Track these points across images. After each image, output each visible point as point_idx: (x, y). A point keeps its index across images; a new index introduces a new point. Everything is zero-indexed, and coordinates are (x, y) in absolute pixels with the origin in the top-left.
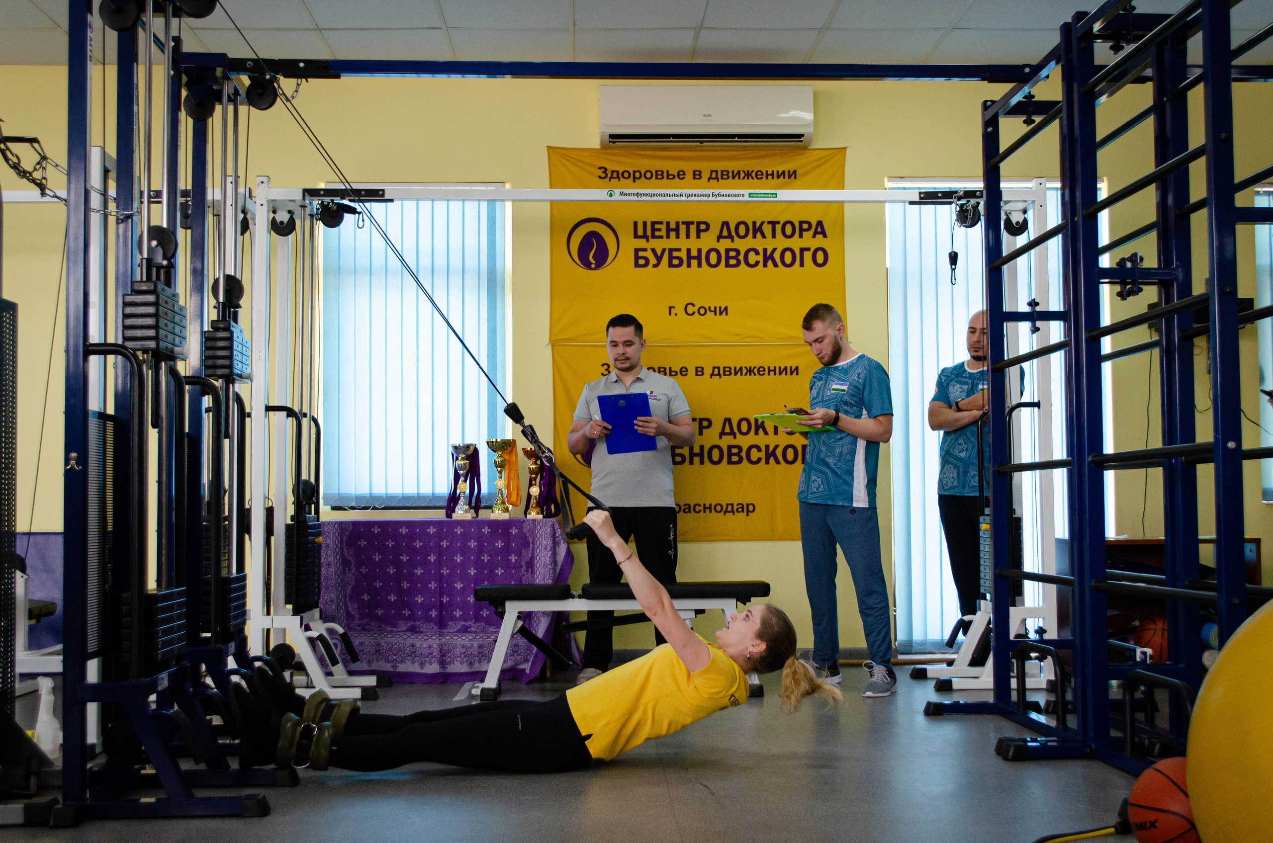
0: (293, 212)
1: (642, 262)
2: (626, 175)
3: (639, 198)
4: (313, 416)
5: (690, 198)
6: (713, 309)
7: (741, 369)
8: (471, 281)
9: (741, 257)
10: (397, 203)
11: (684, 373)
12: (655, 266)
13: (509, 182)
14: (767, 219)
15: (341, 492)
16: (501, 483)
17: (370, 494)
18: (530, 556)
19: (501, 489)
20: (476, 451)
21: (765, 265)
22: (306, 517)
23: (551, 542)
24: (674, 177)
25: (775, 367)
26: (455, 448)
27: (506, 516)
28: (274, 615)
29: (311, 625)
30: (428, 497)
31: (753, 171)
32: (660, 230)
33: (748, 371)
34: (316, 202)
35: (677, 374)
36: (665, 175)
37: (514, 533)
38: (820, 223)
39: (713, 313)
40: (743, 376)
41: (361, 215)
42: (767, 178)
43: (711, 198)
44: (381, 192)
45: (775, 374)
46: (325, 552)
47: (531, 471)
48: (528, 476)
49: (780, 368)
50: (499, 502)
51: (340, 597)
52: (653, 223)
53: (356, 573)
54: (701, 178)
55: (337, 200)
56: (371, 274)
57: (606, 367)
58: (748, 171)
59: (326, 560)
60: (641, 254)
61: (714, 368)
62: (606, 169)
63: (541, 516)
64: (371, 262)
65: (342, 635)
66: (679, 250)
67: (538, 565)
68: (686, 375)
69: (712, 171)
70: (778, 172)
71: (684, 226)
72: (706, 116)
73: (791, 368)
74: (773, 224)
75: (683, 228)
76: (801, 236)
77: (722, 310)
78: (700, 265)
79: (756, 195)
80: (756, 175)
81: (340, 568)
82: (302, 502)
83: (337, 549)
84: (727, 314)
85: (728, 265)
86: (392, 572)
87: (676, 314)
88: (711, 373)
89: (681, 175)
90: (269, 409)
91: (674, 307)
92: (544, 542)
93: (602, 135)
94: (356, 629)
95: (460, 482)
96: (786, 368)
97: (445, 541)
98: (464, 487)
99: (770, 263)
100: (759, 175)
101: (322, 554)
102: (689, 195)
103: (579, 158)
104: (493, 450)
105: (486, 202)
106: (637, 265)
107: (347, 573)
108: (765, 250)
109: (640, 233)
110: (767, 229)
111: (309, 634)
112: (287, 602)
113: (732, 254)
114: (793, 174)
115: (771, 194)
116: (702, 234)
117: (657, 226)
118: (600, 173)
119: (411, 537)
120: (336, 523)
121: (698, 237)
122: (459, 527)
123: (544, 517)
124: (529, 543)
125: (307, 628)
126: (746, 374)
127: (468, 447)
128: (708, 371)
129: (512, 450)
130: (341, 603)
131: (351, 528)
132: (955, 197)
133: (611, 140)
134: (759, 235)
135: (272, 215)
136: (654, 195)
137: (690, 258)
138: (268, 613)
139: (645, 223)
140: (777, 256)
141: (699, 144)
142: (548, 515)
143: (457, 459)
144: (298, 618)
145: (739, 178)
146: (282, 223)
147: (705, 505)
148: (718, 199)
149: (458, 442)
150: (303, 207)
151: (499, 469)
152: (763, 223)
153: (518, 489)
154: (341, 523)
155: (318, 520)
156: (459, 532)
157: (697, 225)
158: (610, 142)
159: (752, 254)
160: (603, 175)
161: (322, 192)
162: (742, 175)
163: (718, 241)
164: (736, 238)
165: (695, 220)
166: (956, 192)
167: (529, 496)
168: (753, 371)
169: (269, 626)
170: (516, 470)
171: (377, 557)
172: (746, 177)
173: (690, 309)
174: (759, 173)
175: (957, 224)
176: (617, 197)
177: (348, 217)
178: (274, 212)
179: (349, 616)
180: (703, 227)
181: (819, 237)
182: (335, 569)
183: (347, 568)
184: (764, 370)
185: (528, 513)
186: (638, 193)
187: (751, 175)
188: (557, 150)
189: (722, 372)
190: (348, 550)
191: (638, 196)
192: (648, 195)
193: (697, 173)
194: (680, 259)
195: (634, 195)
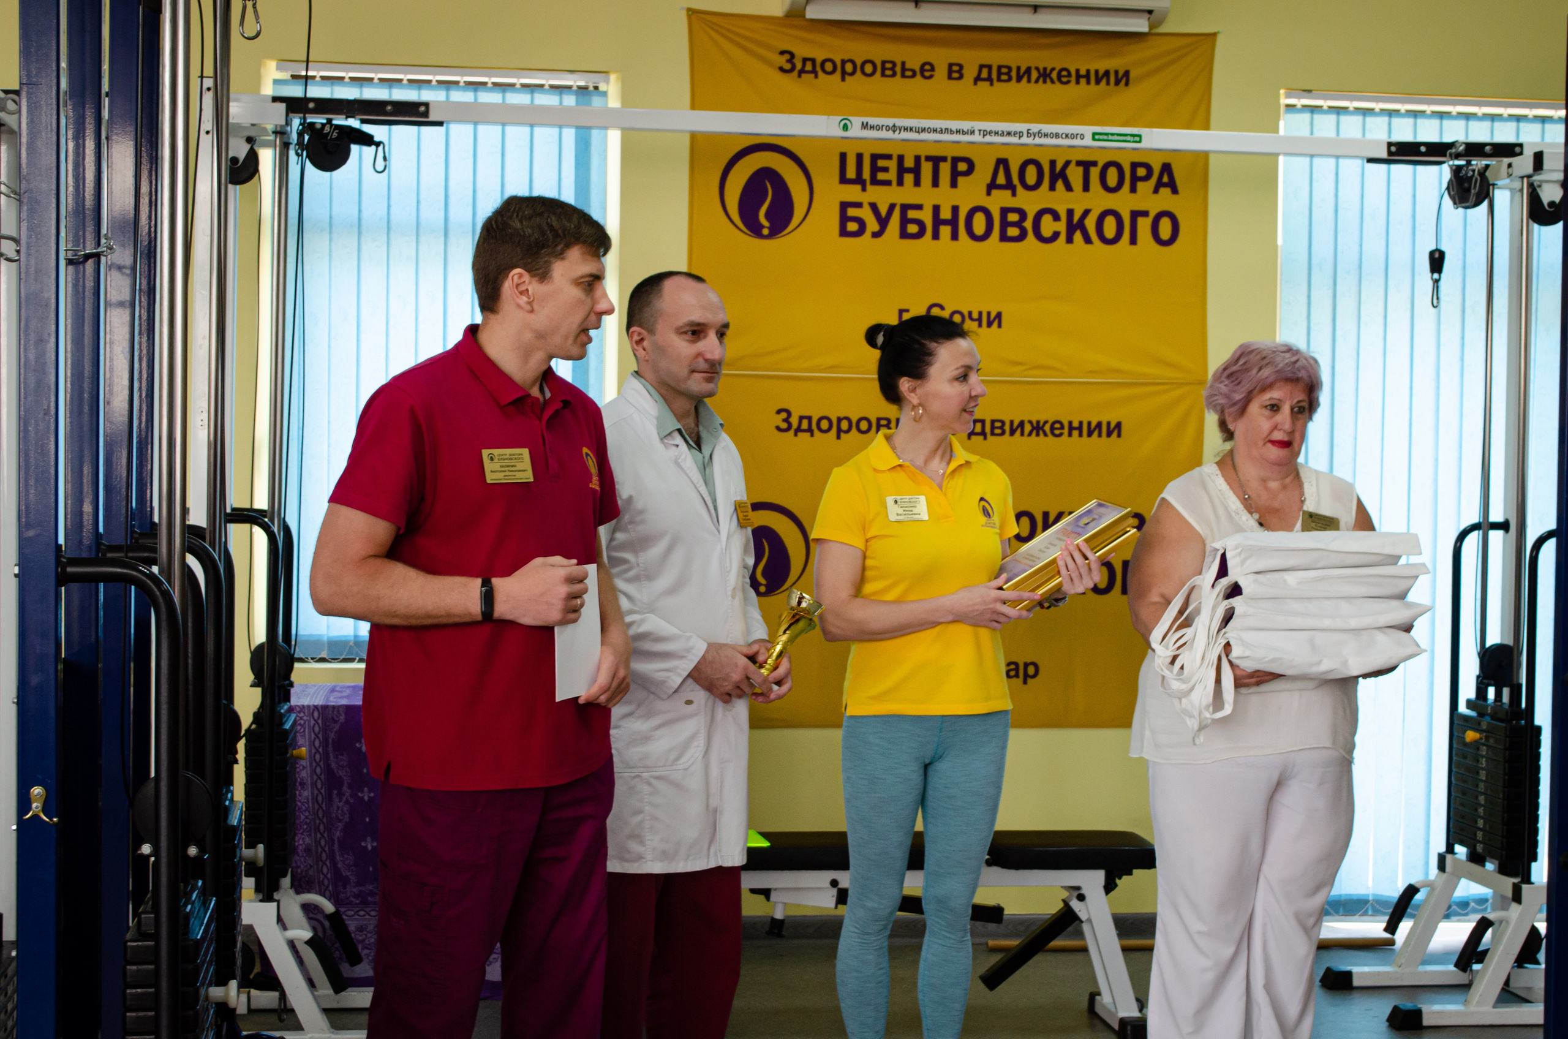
0: (257, 140)
1: (852, 227)
2: (829, 67)
3: (896, 136)
5: (988, 139)
6: (975, 316)
7: (1022, 424)
9: (1028, 224)
10: (449, 128)
12: (876, 235)
13: (616, 71)
14: (1075, 158)
21: (1070, 240)
24: (914, 75)
25: (1081, 423)
31: (1053, 69)
32: (886, 170)
33: (1033, 428)
34: (298, 122)
36: (898, 69)
38: (1167, 168)
39: (976, 323)
40: (1025, 438)
41: (381, 148)
42: (1078, 82)
43: (1025, 140)
44: (422, 109)
45: (1081, 435)
49: (1089, 423)
51: (323, 843)
52: (875, 158)
53: (351, 801)
54: (961, 77)
55: (340, 121)
57: (784, 415)
58: (1045, 69)
60: (852, 212)
62: (792, 55)
65: (330, 917)
66: (919, 207)
69: (981, 67)
70: (1097, 72)
71: (930, 164)
73: (1109, 424)
74: (1087, 165)
75: (927, 168)
76: (1133, 190)
78: (955, 236)
79: (1105, 137)
80: (1059, 77)
81: (323, 791)
83: (318, 757)
84: (1000, 326)
85: (1004, 238)
89: (926, 71)
94: (351, 903)
96: (1099, 425)
99: (1078, 236)
100: (1063, 76)
102: (985, 133)
103: (747, 33)
106: (844, 233)
107: (336, 799)
108: (1070, 213)
109: (851, 173)
110: (1075, 175)
111: (288, 934)
113: (1013, 217)
114: (1123, 78)
115: (1131, 135)
116: (961, 180)
117: (881, 163)
118: (782, 61)
120: (316, 707)
121: (954, 184)
126: (1030, 434)
130: (324, 855)
131: (342, 718)
132: (1451, 155)
134: (1060, 185)
136: (924, 130)
137: (938, 222)
139: (860, 157)
140: (1090, 223)
144: (272, 905)
145: (1029, 81)
146: (237, 159)
148: (1038, 141)
150: (281, 134)
152: (1067, 163)
154: (325, 708)
157: (952, 163)
159: (1047, 219)
160: (788, 66)
161: (311, 105)
162: (1034, 75)
163: (989, 193)
164: (1019, 189)
165: (950, 153)
166: (1451, 145)
168: (1042, 428)
172: (1041, 80)
174: (1064, 73)
175: (1447, 201)
176: (856, 131)
177: (357, 152)
179: (339, 879)
180: (962, 167)
181: (1165, 192)
182: (313, 793)
183: (335, 792)
184: (1062, 427)
186: (894, 126)
187: (1049, 75)
188: (703, 16)
189: (988, 429)
190: (337, 758)
191: (894, 131)
192: (911, 129)
193: (955, 68)
194: (921, 224)
195: (888, 128)
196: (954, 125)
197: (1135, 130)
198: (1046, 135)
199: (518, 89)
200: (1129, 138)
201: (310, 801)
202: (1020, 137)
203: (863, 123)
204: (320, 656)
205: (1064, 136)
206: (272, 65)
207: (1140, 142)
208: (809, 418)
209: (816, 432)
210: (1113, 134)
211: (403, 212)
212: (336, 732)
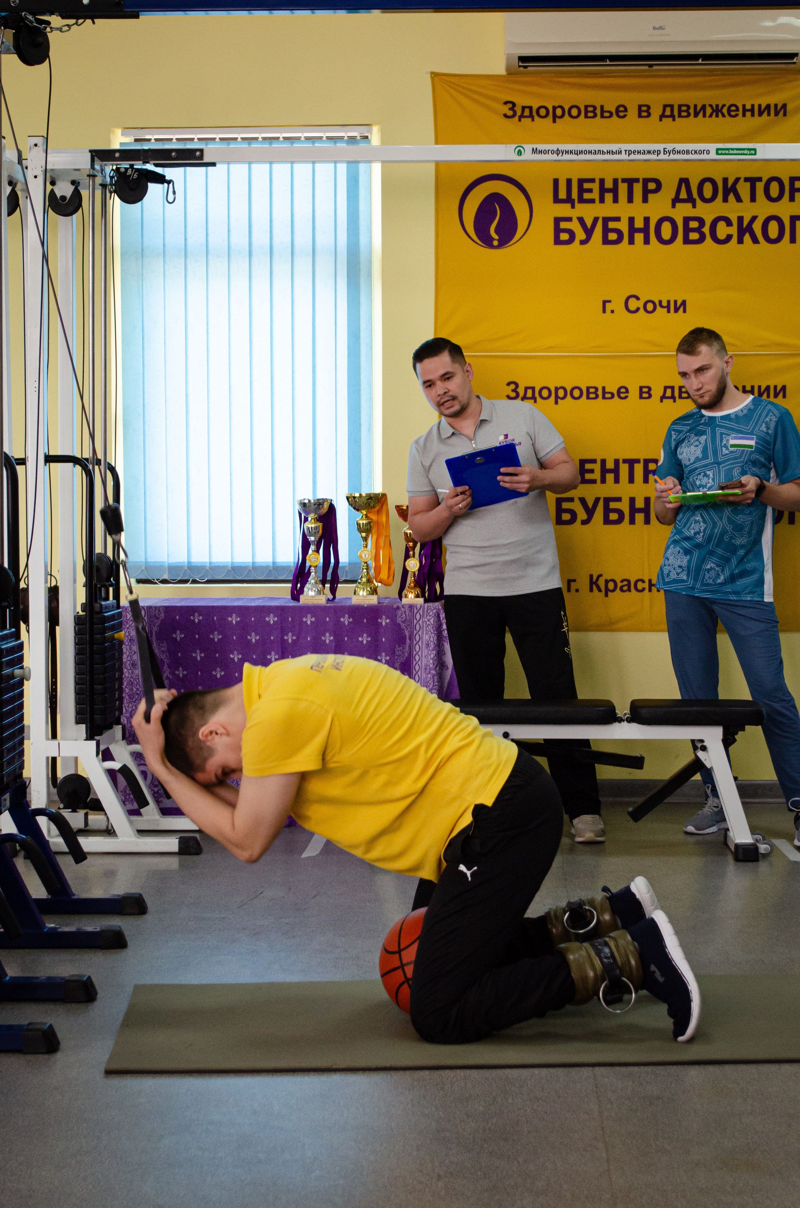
0: (79, 183)
1: (564, 236)
2: (543, 112)
3: (560, 157)
4: (109, 464)
5: (632, 157)
6: (665, 304)
8: (325, 265)
9: (706, 230)
10: (221, 168)
11: (623, 395)
12: (583, 242)
13: (376, 124)
14: (743, 176)
15: (150, 560)
16: (367, 554)
17: (189, 562)
18: (406, 655)
19: (366, 563)
20: (332, 509)
21: (740, 241)
22: (101, 605)
23: (436, 637)
24: (611, 115)
25: (753, 387)
26: (304, 505)
27: (373, 600)
28: (62, 739)
29: (112, 748)
30: (267, 567)
31: (724, 106)
32: (590, 191)
34: (109, 168)
35: (613, 395)
36: (598, 111)
37: (384, 623)
39: (666, 310)
41: (171, 185)
42: (744, 115)
43: (662, 156)
44: (198, 153)
46: (128, 647)
47: (407, 538)
48: (404, 543)
49: (760, 387)
50: (364, 580)
52: (581, 182)
53: (171, 677)
54: (649, 115)
55: (139, 165)
56: (186, 256)
57: (513, 386)
58: (717, 106)
59: (129, 658)
60: (563, 225)
61: (666, 388)
62: (514, 104)
63: (421, 600)
64: (186, 239)
66: (618, 219)
67: (417, 668)
68: (626, 397)
69: (665, 106)
70: (760, 106)
71: (626, 185)
72: (657, 29)
73: (775, 387)
74: (753, 181)
75: (623, 188)
76: (792, 199)
77: (678, 304)
78: (647, 241)
80: (729, 111)
82: (96, 585)
84: (685, 311)
85: (687, 241)
86: (218, 676)
87: (612, 312)
88: (661, 394)
89: (621, 111)
90: (50, 459)
91: (610, 301)
92: (426, 637)
93: (509, 58)
95: (310, 552)
96: (768, 388)
97: (290, 634)
98: (316, 559)
99: (747, 238)
100: (732, 111)
101: (124, 650)
102: (630, 152)
103: (477, 89)
104: (354, 508)
105: (345, 165)
106: (558, 241)
108: (740, 219)
109: (562, 195)
110: (744, 189)
111: (109, 765)
112: (78, 722)
113: (694, 224)
114: (781, 110)
115: (748, 149)
116: (650, 196)
117: (586, 186)
118: (506, 109)
119: (244, 628)
121: (645, 200)
122: (309, 616)
123: (426, 601)
124: (405, 637)
125: (107, 756)
127: (319, 503)
128: (657, 392)
129: (382, 506)
131: (162, 615)
133: (521, 64)
134: (731, 197)
135: (49, 187)
136: (581, 152)
137: (633, 230)
138: (54, 736)
139: (569, 182)
140: (757, 228)
141: (647, 68)
142: (432, 598)
143: (306, 519)
144: (93, 743)
145: (704, 116)
146: (63, 198)
147: (650, 581)
148: (672, 157)
149: (308, 496)
150: (92, 176)
151: (364, 535)
152: (737, 180)
153: (390, 562)
155: (118, 606)
156: (309, 622)
157: (643, 184)
158: (520, 66)
159: (721, 225)
160: (510, 113)
161: (117, 155)
162: (709, 111)
163: (674, 206)
164: (698, 201)
165: (641, 176)
167: (405, 572)
169: (55, 754)
170: (388, 536)
171: (199, 656)
172: (714, 114)
173: (633, 304)
174: (733, 108)
176: (528, 155)
177: (153, 188)
178: (53, 183)
180: (652, 186)
182: (142, 671)
185: (403, 594)
186: (558, 150)
187: (721, 111)
188: (443, 77)
189: (676, 394)
190: (159, 645)
191: (558, 155)
192: (571, 152)
193: (644, 108)
194: (619, 232)
195: (553, 152)
196: (605, 147)
197: (751, 146)
198: (679, 152)
199: (302, 141)
200: (746, 152)
201: (140, 677)
202: (658, 154)
203: (533, 149)
204: (163, 578)
205: (693, 152)
206: (119, 131)
207: (755, 154)
208: (533, 389)
209: (538, 399)
210: (733, 149)
211: (218, 239)
212: (158, 626)
